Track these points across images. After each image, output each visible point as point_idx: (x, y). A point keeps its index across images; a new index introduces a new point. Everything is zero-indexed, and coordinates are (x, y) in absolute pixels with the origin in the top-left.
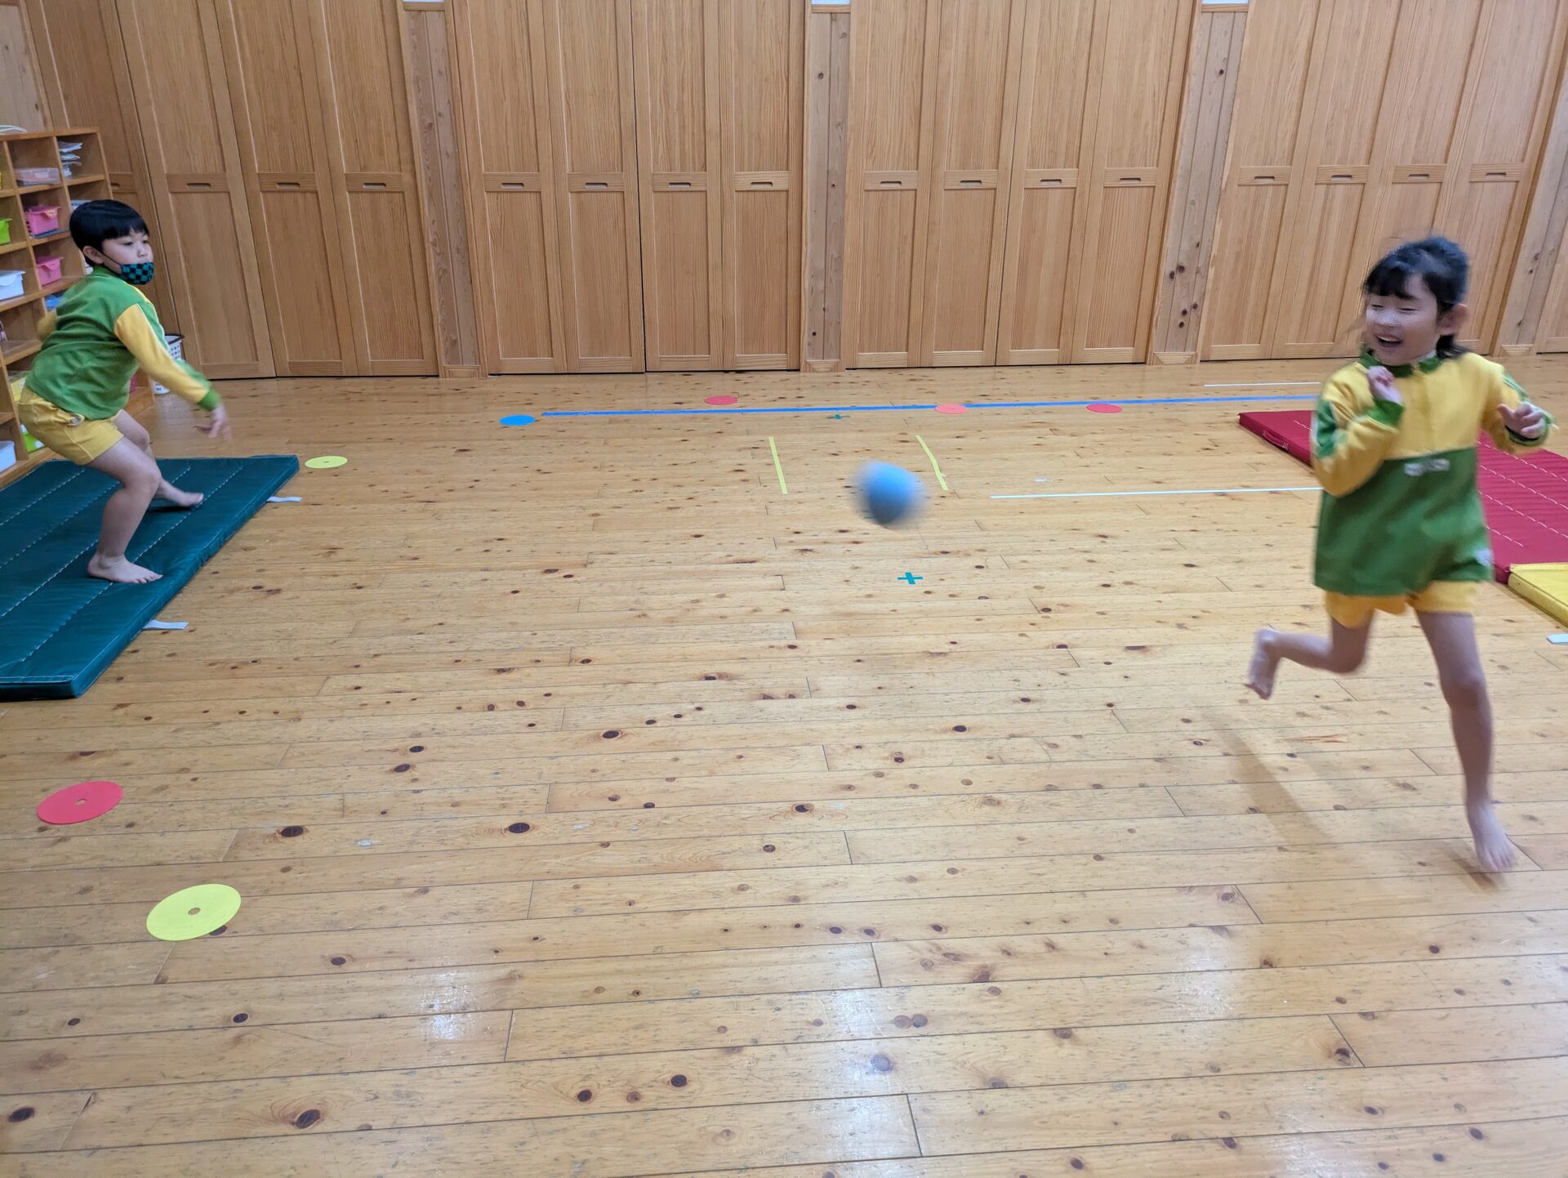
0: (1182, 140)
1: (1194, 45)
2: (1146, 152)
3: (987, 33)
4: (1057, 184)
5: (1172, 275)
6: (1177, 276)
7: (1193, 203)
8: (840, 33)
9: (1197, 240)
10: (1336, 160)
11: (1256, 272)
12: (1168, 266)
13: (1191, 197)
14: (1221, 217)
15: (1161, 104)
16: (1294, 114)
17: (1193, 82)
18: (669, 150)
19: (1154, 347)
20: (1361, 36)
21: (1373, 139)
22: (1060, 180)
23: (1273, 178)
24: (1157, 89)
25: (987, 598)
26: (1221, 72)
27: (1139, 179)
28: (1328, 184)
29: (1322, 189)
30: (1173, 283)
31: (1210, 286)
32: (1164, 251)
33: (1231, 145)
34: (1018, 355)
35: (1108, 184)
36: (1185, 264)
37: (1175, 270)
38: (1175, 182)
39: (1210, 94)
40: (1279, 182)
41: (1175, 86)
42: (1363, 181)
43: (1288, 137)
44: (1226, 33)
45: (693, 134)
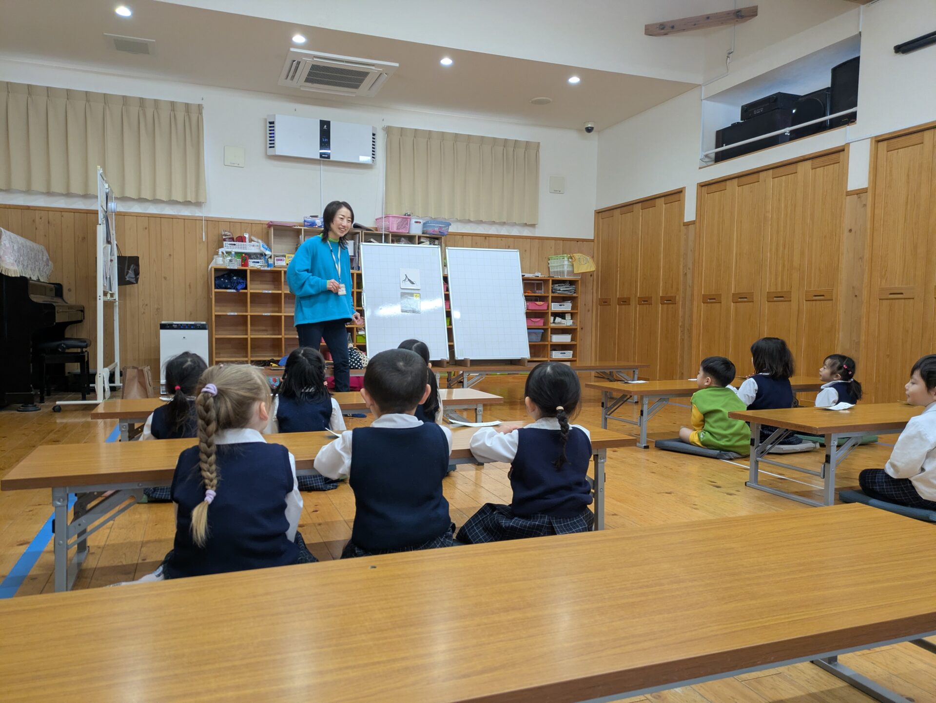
8: (862, 205)
18: (776, 279)
45: (788, 270)
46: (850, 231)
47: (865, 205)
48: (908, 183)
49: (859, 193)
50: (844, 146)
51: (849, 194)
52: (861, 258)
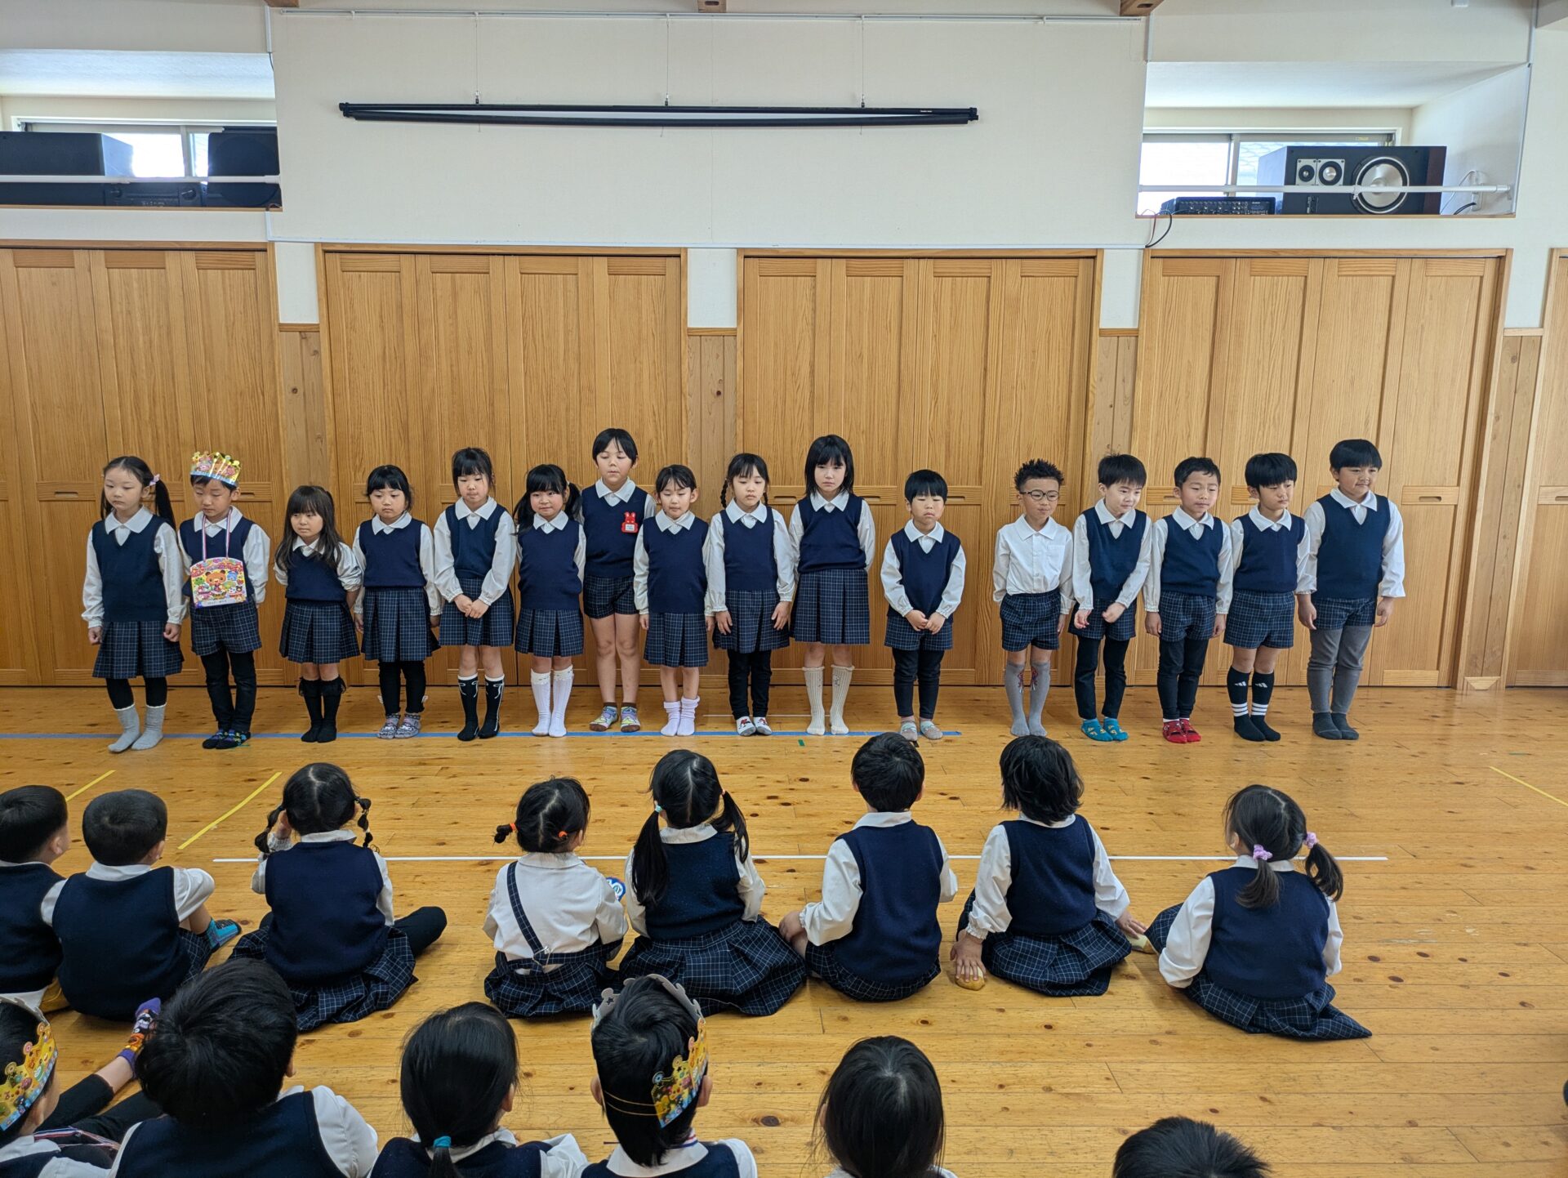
1: (686, 367)
3: (469, 353)
8: (312, 352)
15: (663, 423)
17: (690, 401)
20: (865, 360)
21: (896, 461)
24: (656, 408)
26: (719, 393)
39: (710, 413)
42: (894, 502)
44: (718, 356)
45: (168, 446)
46: (295, 390)
47: (316, 353)
48: (383, 328)
49: (304, 331)
50: (265, 243)
51: (284, 328)
52: (319, 437)
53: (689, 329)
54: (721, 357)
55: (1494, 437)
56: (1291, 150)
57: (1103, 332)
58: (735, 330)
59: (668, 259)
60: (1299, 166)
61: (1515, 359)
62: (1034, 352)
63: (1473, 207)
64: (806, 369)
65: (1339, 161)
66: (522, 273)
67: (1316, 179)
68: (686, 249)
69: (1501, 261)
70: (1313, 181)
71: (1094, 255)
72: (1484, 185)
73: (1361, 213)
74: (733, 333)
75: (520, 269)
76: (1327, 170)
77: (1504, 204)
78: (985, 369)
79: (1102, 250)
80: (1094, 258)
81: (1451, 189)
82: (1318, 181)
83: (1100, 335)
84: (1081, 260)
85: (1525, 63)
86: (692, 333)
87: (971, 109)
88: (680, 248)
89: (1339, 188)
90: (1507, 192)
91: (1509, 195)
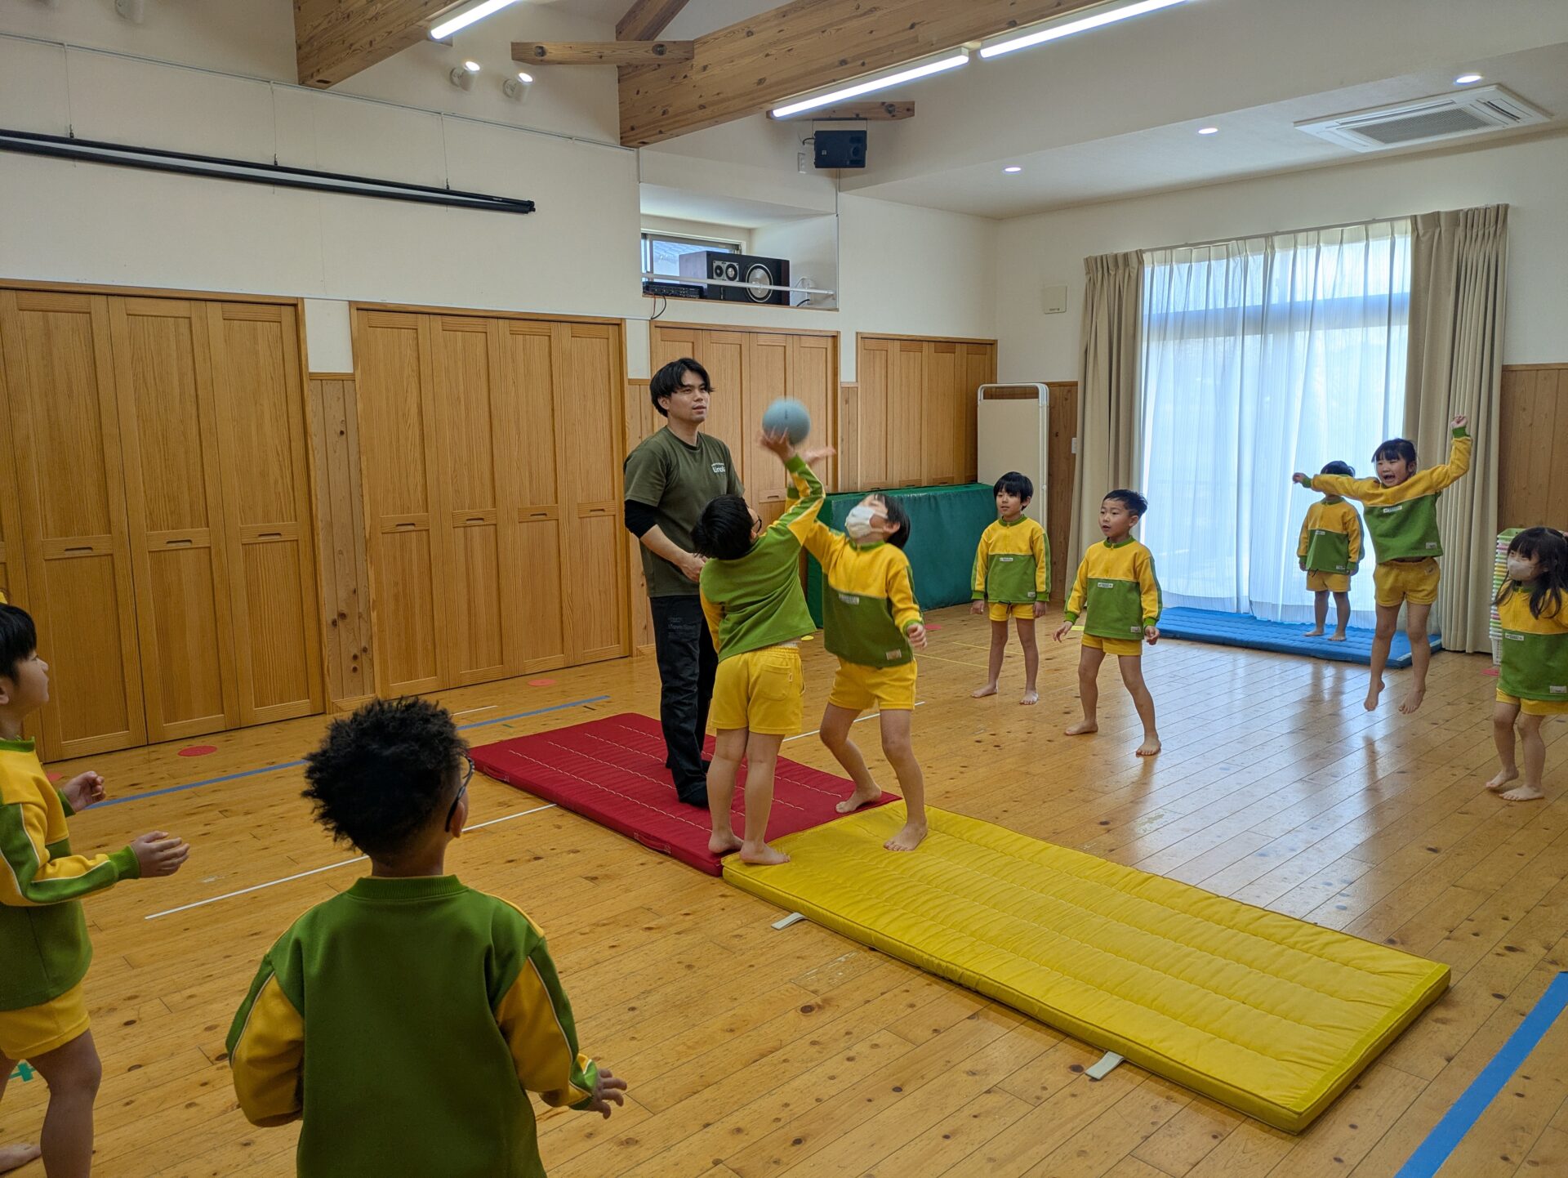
0: (316, 495)
1: (308, 409)
2: (281, 508)
3: (70, 396)
4: (188, 545)
5: (334, 623)
6: (340, 623)
7: (341, 552)
9: (352, 587)
10: (467, 506)
11: (417, 610)
12: (328, 615)
13: (338, 548)
14: (371, 562)
15: (287, 462)
16: (419, 467)
17: (315, 441)
19: (332, 698)
20: (463, 403)
21: (494, 487)
22: (190, 541)
23: (413, 524)
24: (279, 449)
25: (140, 1066)
26: (342, 433)
27: (279, 534)
28: (465, 527)
29: (460, 531)
30: (336, 630)
31: (375, 629)
32: (321, 602)
33: (366, 498)
34: (175, 728)
35: (245, 541)
36: (345, 611)
37: (336, 617)
38: (318, 535)
39: (335, 452)
40: (418, 528)
41: (297, 445)
42: (494, 522)
43: (419, 488)
44: (339, 398)
53: (310, 373)
54: (342, 400)
55: (842, 452)
56: (709, 254)
57: (631, 382)
58: (353, 374)
59: (282, 307)
60: (715, 265)
61: (847, 402)
62: (584, 396)
63: (808, 303)
64: (414, 410)
65: (735, 264)
66: (127, 315)
67: (724, 275)
68: (302, 299)
69: (835, 338)
70: (722, 277)
71: (619, 322)
72: (812, 288)
73: (749, 302)
74: (351, 378)
75: (126, 310)
76: (730, 270)
77: (829, 303)
78: (553, 410)
79: (625, 319)
80: (618, 324)
81: (795, 290)
82: (726, 278)
83: (629, 384)
84: (610, 327)
85: (831, 214)
86: (314, 377)
87: (529, 201)
88: (297, 298)
89: (736, 284)
90: (832, 295)
91: (834, 297)
